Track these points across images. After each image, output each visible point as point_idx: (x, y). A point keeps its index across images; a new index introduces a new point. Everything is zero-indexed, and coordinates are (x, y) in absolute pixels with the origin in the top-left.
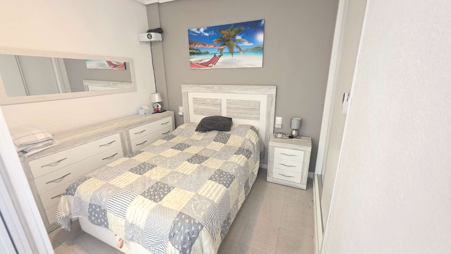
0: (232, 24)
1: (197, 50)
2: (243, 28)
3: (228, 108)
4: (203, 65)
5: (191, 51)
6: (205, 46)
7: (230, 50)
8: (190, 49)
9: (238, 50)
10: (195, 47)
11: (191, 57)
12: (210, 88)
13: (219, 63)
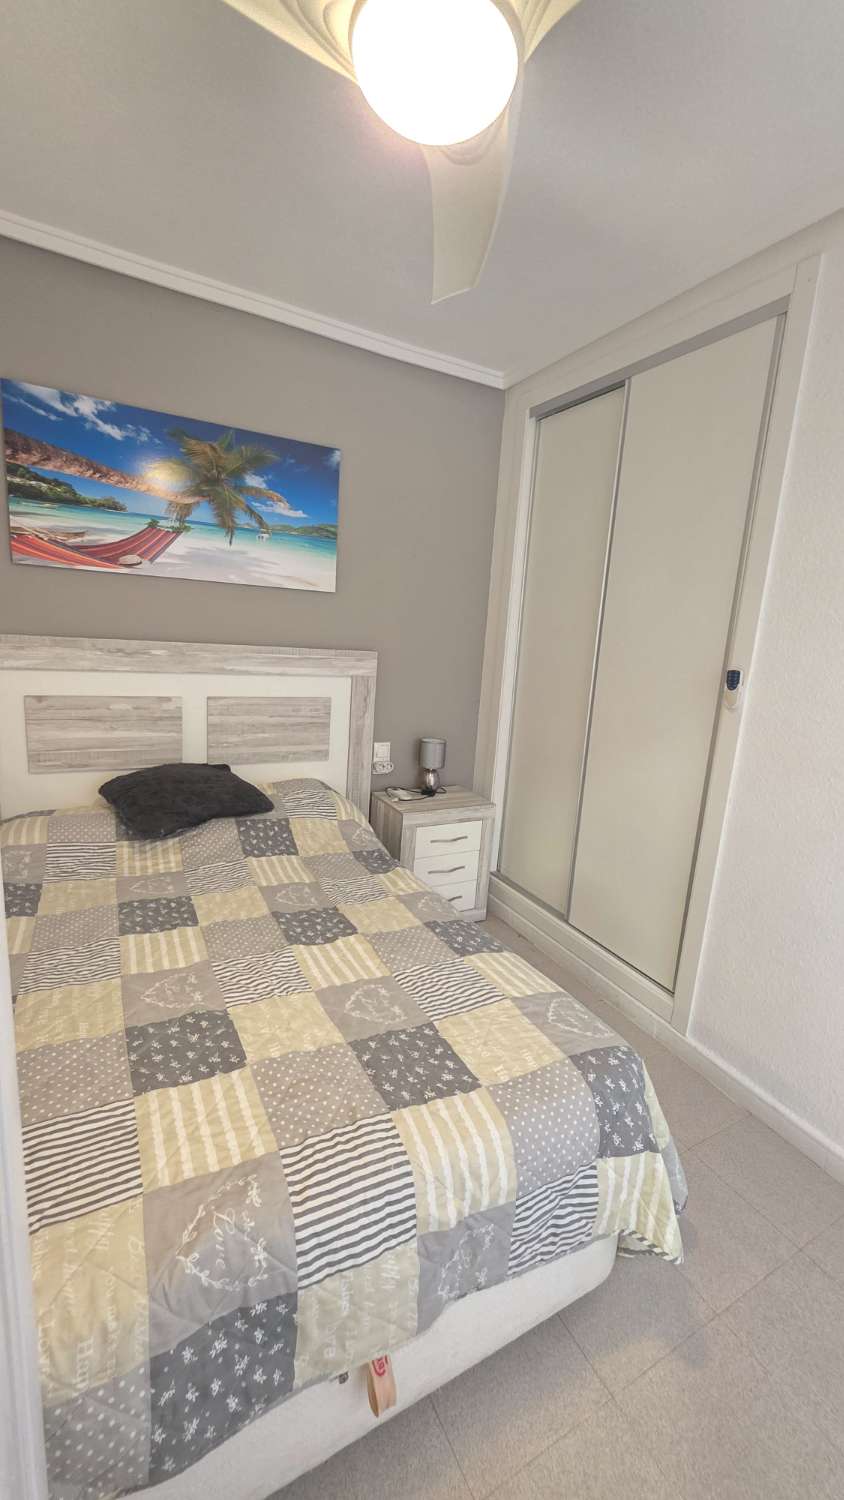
0: (230, 428)
1: (58, 484)
2: (272, 456)
3: (211, 728)
4: (92, 554)
5: (17, 480)
6: (104, 475)
7: (219, 515)
8: (12, 470)
9: (255, 524)
10: (46, 468)
11: (13, 507)
12: (129, 655)
13: (172, 556)
